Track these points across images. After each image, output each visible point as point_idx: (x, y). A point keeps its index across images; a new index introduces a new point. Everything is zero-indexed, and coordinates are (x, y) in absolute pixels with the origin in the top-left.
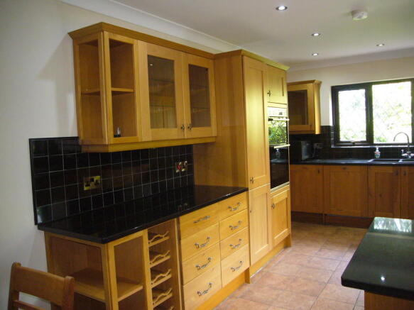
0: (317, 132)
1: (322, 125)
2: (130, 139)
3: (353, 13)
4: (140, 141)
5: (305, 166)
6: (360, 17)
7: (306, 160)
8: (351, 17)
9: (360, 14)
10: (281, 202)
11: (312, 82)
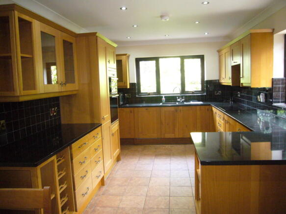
0: (128, 87)
1: (131, 82)
2: (33, 92)
3: (162, 17)
4: (39, 93)
5: (123, 109)
6: (166, 20)
7: (122, 105)
8: (160, 18)
9: (166, 18)
10: (115, 132)
11: (125, 55)
